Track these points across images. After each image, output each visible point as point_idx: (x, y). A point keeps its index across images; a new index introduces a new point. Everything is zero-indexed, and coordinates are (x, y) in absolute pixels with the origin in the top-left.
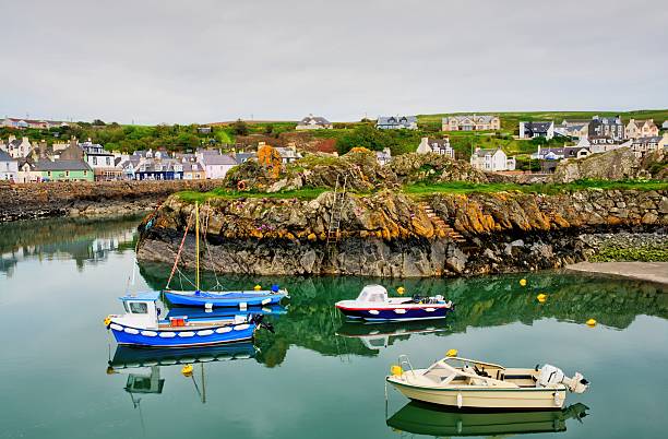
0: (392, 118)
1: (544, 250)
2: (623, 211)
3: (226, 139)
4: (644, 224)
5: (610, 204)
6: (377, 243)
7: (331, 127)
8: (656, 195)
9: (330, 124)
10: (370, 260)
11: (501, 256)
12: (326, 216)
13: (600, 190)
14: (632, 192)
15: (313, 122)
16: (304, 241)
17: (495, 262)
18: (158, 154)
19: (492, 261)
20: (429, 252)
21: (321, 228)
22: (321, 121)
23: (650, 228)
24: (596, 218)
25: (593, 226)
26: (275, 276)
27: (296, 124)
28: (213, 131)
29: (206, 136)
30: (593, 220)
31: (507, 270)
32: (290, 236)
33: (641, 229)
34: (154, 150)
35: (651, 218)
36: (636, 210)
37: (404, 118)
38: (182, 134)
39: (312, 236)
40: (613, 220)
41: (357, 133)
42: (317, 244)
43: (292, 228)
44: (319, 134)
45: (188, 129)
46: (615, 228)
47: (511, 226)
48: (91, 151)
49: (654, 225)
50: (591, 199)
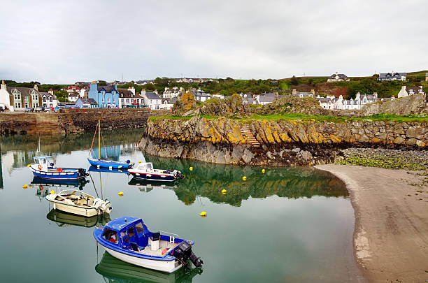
0: (389, 74)
1: (306, 155)
2: (383, 135)
3: (285, 87)
4: (395, 144)
5: (376, 129)
6: (207, 144)
7: (349, 80)
8: (405, 125)
9: (348, 78)
10: (204, 153)
11: (275, 156)
12: (190, 129)
13: (370, 120)
14: (391, 122)
15: (337, 77)
16: (181, 141)
17: (270, 159)
18: (246, 95)
19: (268, 158)
20: (232, 151)
21: (187, 135)
22: (342, 76)
23: (398, 147)
24: (365, 138)
25: (362, 143)
26: (166, 157)
27: (327, 78)
28: (279, 82)
29: (274, 86)
30: (362, 140)
31: (275, 164)
32: (175, 138)
33: (393, 147)
34: (244, 93)
35: (400, 140)
36: (392, 135)
37: (397, 74)
38: (262, 84)
39: (184, 139)
40: (376, 140)
41: (361, 83)
42: (185, 143)
43: (176, 135)
44: (339, 84)
45: (265, 82)
46: (376, 145)
47: (298, 140)
48: (199, 94)
49: (400, 145)
50: (365, 126)
